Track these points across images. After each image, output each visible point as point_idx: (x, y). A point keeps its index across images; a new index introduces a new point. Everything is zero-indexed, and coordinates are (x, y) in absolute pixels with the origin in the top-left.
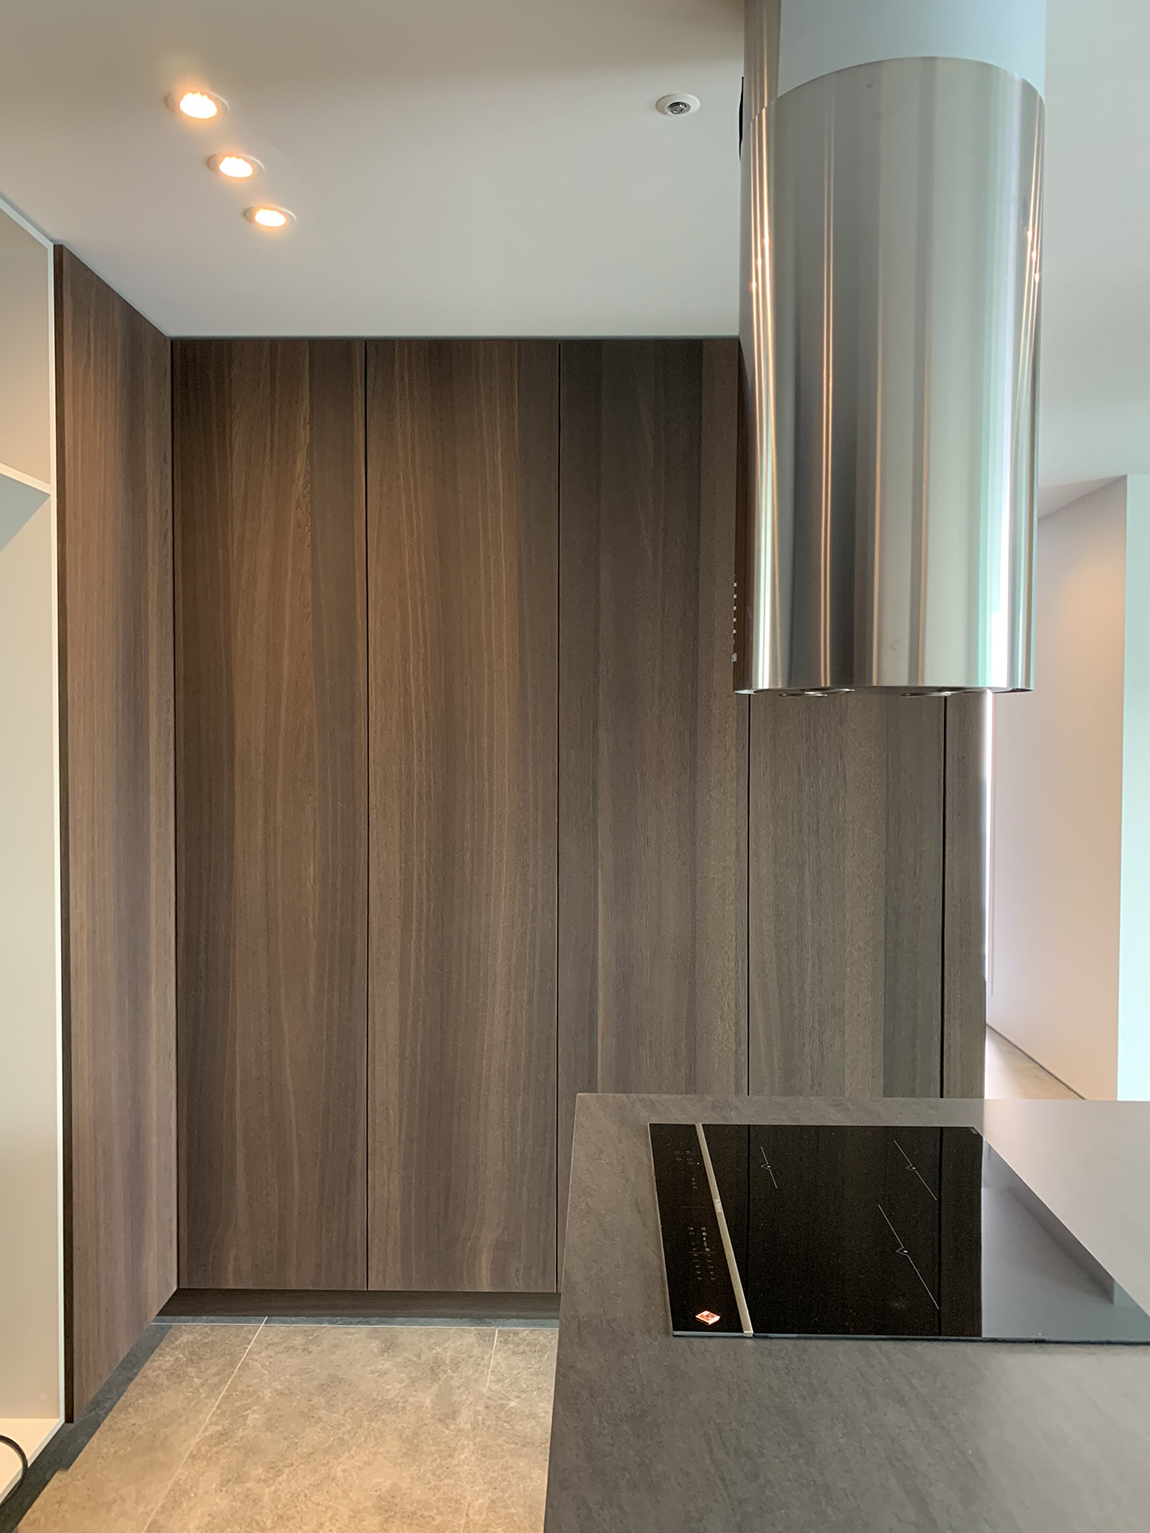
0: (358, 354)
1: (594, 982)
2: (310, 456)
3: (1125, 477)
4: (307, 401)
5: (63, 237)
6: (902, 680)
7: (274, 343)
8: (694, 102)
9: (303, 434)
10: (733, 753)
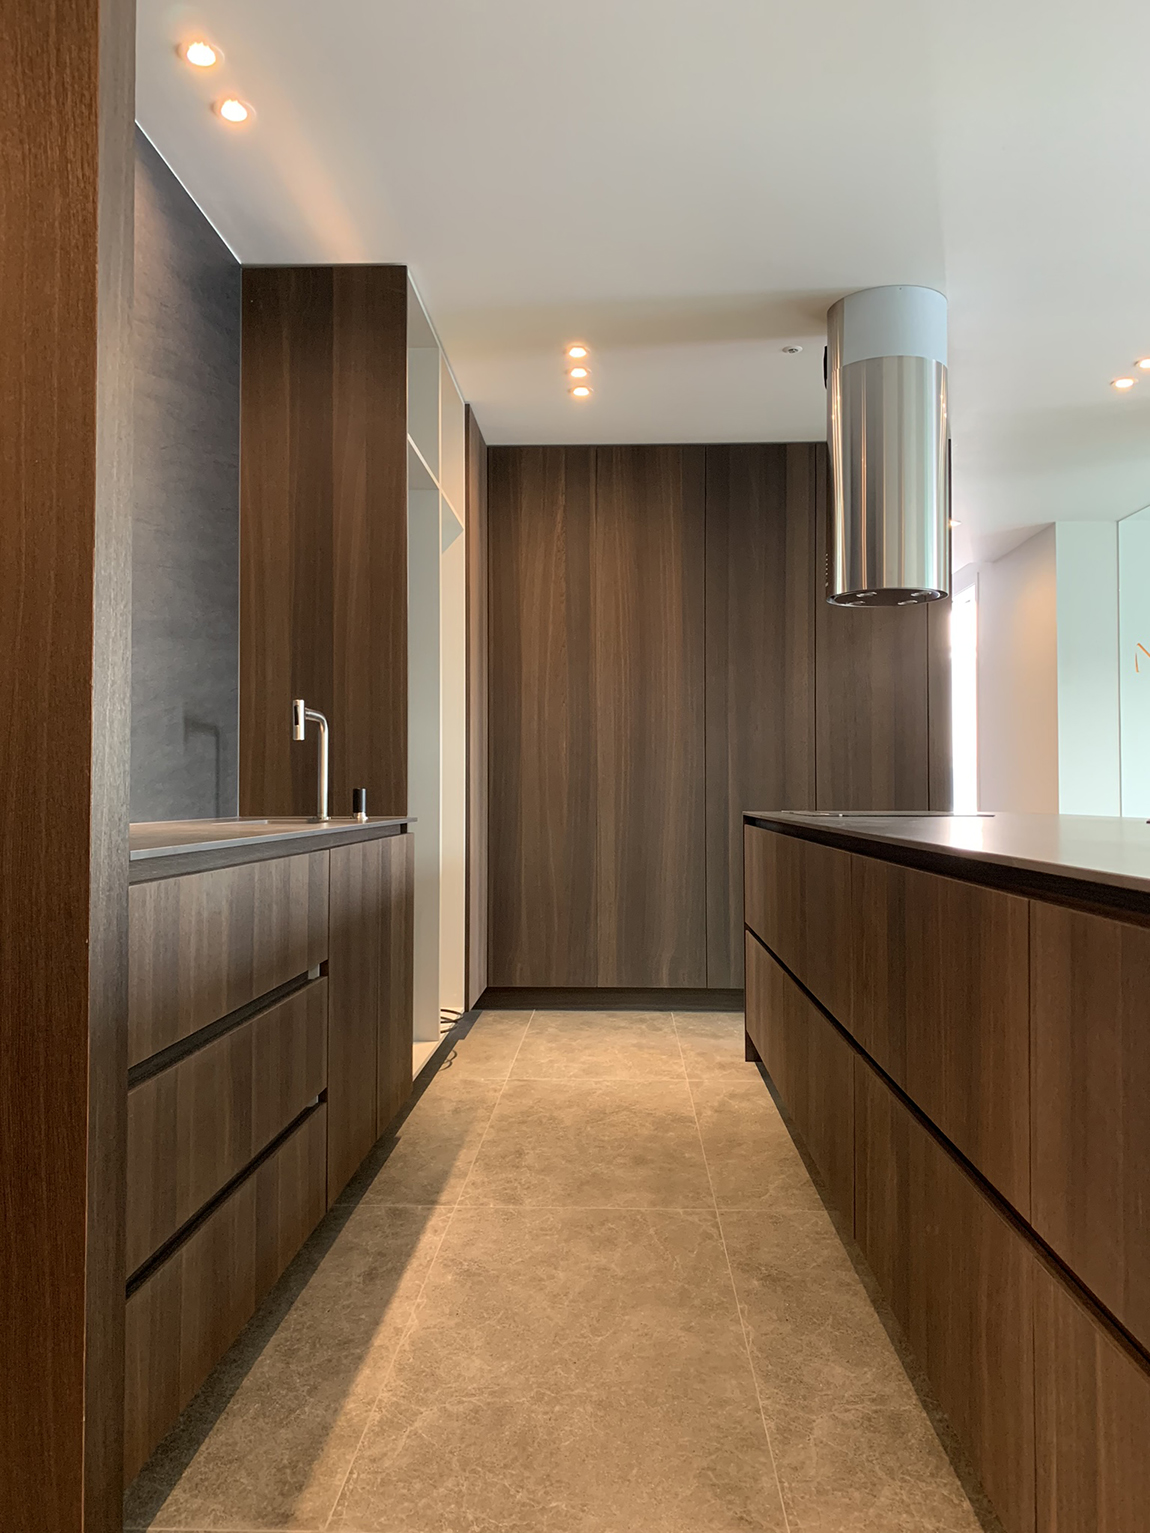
0: (593, 454)
1: (727, 808)
2: (565, 511)
3: (1054, 523)
4: (563, 481)
5: (469, 400)
6: (895, 586)
7: (545, 448)
8: (800, 348)
9: (561, 500)
10: (806, 676)
